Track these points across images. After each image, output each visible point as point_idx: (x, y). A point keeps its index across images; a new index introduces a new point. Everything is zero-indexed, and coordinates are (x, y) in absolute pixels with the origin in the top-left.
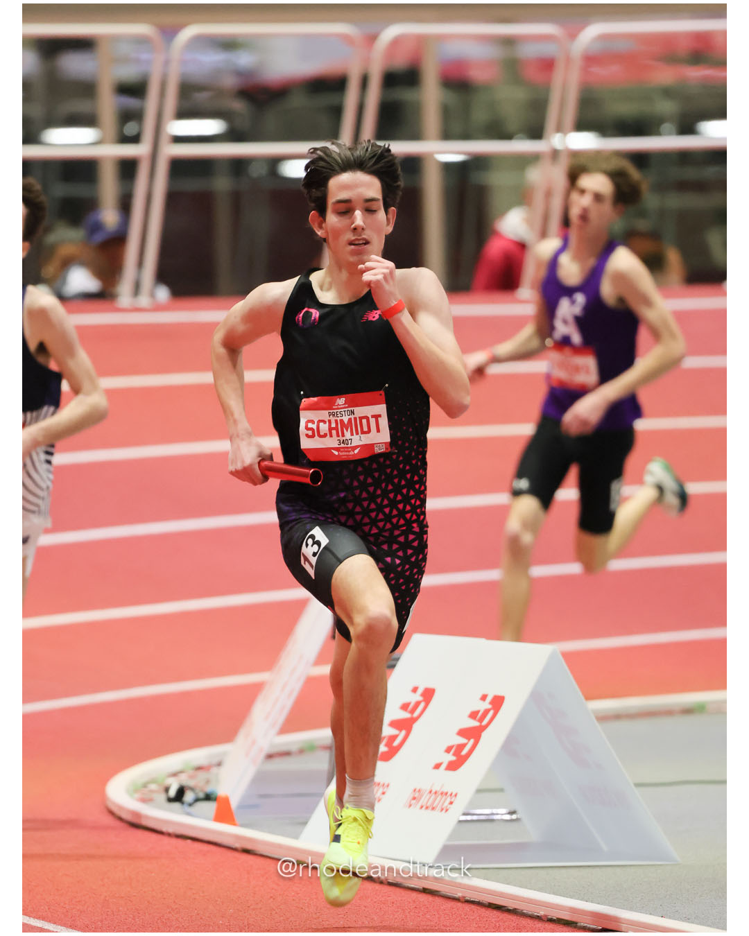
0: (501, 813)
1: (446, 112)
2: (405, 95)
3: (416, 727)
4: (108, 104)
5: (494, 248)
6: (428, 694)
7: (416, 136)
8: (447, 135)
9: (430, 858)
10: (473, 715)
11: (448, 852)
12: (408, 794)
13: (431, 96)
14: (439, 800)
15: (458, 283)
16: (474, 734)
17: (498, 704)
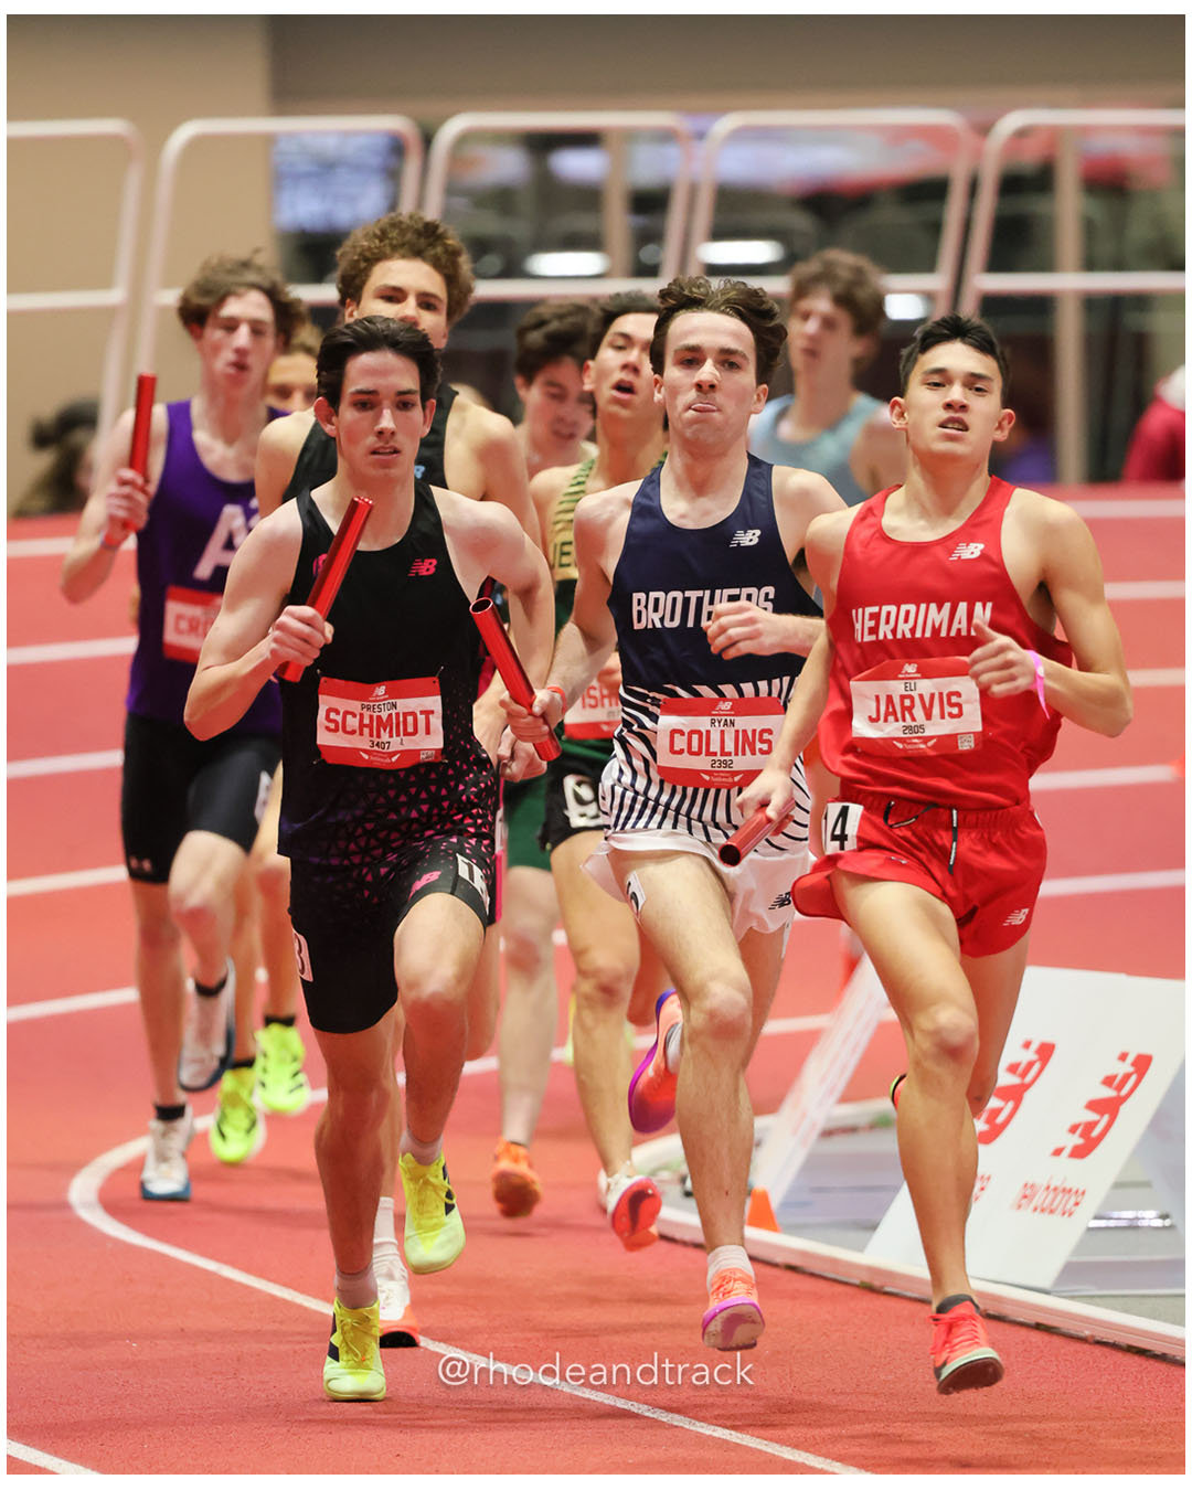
0: (1150, 1218)
1: (1089, 229)
2: (1033, 205)
3: (1028, 1096)
4: (618, 221)
5: (1154, 422)
6: (1045, 1052)
7: (1046, 265)
8: (1090, 264)
9: (1046, 1275)
10: (1108, 1081)
11: (1074, 1273)
12: (1016, 1191)
13: (1068, 208)
14: (1062, 1199)
15: (1104, 471)
16: (1108, 1108)
17: (1143, 1064)
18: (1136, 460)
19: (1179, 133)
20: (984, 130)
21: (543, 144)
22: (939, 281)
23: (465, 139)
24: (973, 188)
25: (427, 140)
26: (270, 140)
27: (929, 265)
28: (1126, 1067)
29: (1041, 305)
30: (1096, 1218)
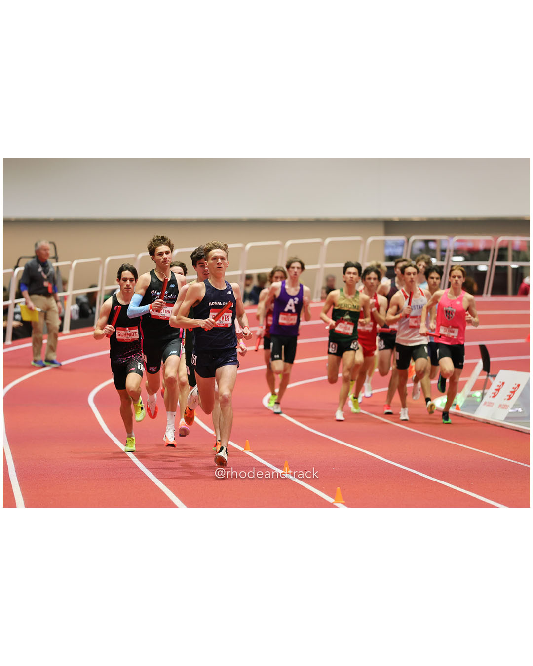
0: (520, 410)
1: (513, 256)
2: (504, 253)
3: (501, 390)
4: (438, 254)
5: (523, 286)
6: (503, 383)
7: (506, 261)
8: (514, 260)
9: (503, 419)
10: (513, 388)
11: (507, 419)
12: (498, 404)
13: (510, 254)
14: (505, 407)
15: (515, 293)
16: (513, 392)
17: (519, 386)
18: (519, 292)
19: (529, 242)
20: (496, 239)
21: (427, 242)
22: (489, 263)
23: (414, 241)
24: (494, 250)
25: (408, 240)
26: (385, 241)
27: (487, 260)
28: (516, 386)
29: (506, 268)
30: (511, 409)
